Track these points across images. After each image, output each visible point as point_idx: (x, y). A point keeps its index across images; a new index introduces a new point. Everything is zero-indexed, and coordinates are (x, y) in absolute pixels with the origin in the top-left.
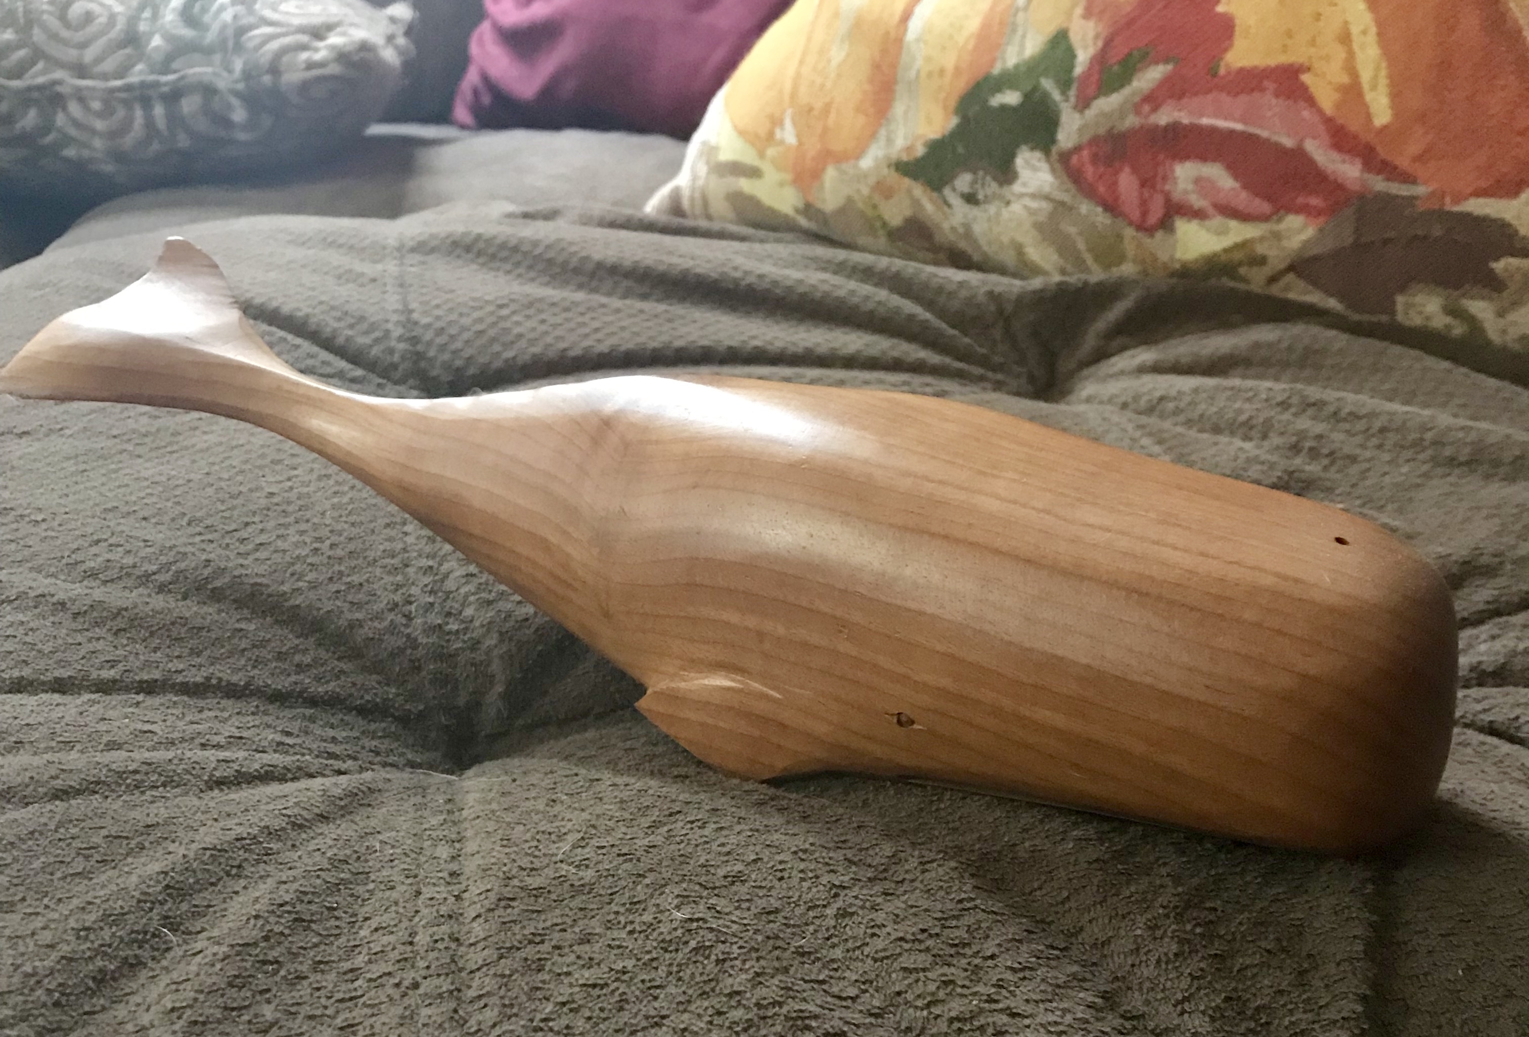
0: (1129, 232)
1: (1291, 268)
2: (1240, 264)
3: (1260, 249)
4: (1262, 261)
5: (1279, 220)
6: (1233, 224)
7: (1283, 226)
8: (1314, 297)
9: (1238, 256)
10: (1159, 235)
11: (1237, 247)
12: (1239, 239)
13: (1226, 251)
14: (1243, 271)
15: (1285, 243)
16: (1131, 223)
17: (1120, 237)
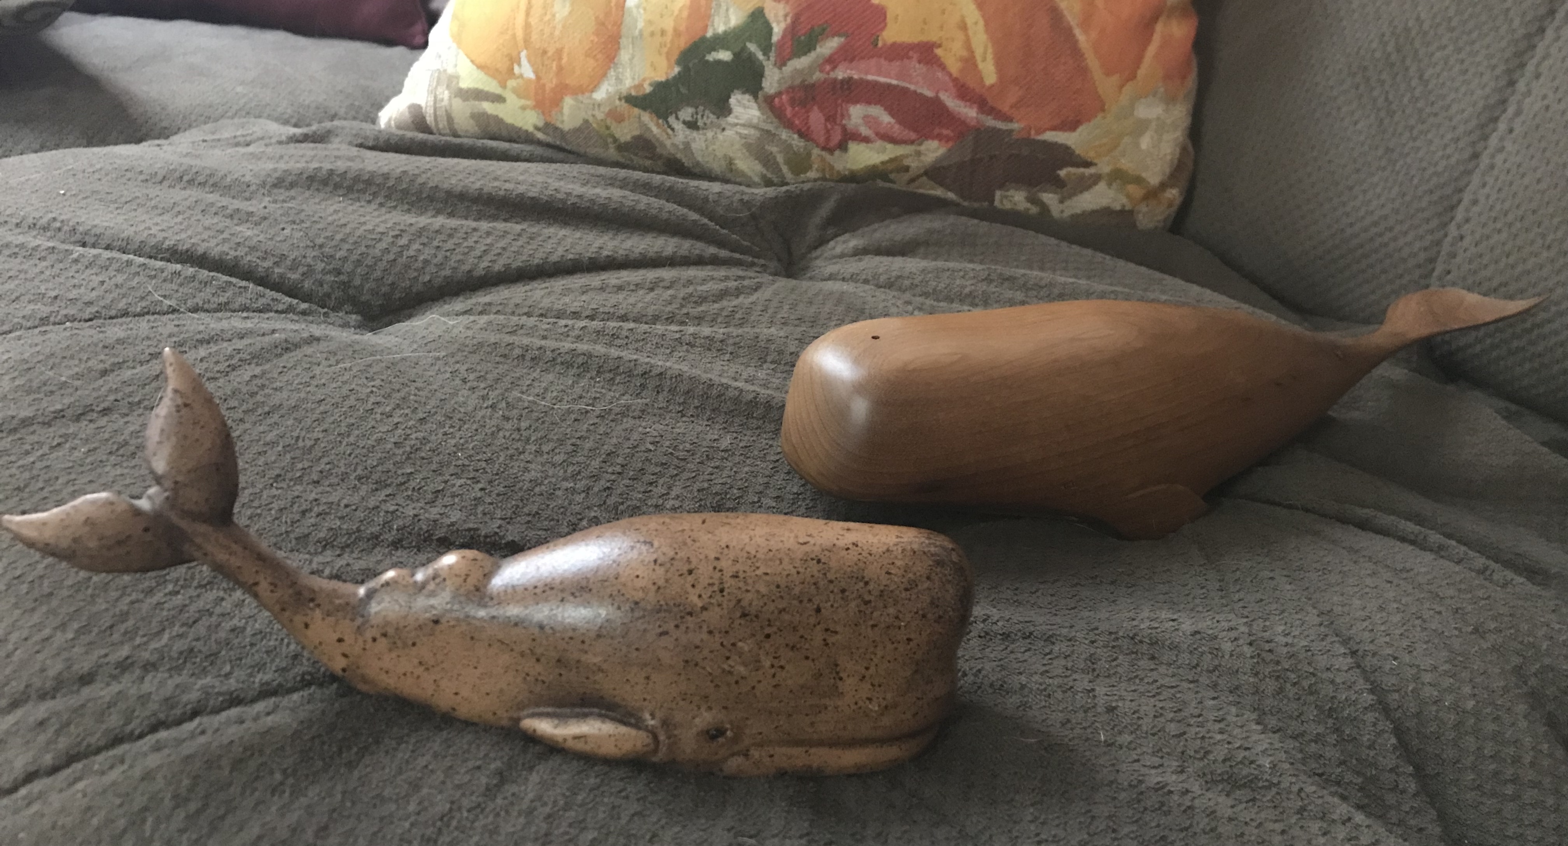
0: (816, 152)
1: (926, 173)
2: (891, 172)
3: (906, 162)
4: (907, 169)
5: (920, 144)
6: (889, 146)
7: (922, 148)
8: (939, 192)
9: (890, 167)
10: (837, 153)
11: (891, 160)
12: (892, 156)
13: (882, 163)
14: (892, 176)
15: (923, 158)
16: (817, 146)
17: (809, 155)
